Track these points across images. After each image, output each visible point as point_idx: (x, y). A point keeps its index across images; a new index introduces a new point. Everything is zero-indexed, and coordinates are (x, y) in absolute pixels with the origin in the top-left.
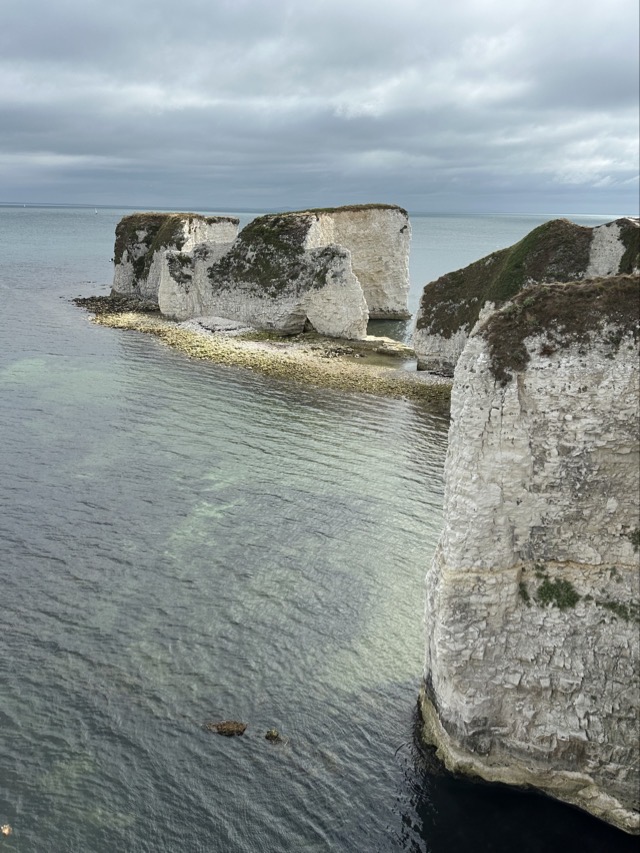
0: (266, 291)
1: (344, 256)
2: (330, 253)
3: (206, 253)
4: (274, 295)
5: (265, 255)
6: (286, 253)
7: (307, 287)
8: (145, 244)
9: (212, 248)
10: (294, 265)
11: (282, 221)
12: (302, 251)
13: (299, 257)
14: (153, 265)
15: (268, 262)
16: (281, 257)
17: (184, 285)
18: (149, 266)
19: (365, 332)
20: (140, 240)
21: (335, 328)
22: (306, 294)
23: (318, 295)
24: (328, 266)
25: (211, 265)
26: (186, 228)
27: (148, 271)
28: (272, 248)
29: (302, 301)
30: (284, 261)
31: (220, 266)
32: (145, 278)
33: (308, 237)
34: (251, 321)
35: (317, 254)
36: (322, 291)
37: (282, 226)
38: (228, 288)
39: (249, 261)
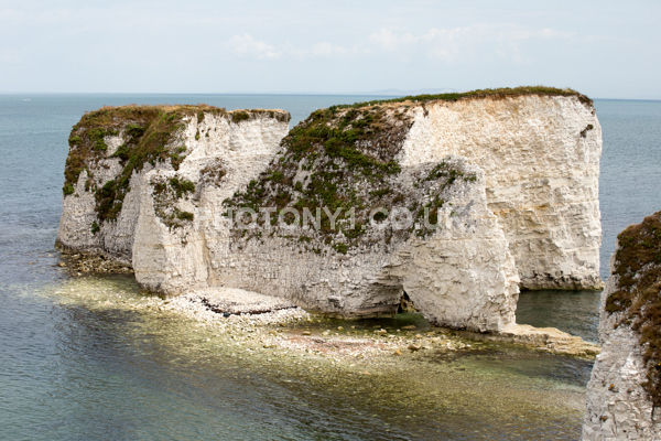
0: (328, 241)
1: (473, 178)
2: (447, 174)
3: (222, 174)
4: (342, 249)
5: (328, 177)
6: (367, 174)
7: (404, 235)
8: (118, 160)
9: (233, 165)
10: (380, 194)
11: (360, 117)
12: (395, 169)
13: (391, 180)
14: (128, 196)
15: (333, 188)
16: (357, 178)
17: (179, 230)
18: (122, 198)
19: (512, 317)
20: (111, 152)
21: (456, 311)
22: (403, 247)
23: (424, 248)
24: (443, 196)
25: (230, 195)
26: (191, 130)
27: (119, 208)
28: (341, 164)
29: (395, 261)
30: (363, 187)
31: (246, 197)
32: (114, 218)
33: (407, 145)
34: (298, 296)
35: (424, 175)
36: (431, 242)
37: (360, 125)
38: (258, 235)
39: (298, 188)
